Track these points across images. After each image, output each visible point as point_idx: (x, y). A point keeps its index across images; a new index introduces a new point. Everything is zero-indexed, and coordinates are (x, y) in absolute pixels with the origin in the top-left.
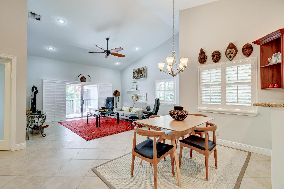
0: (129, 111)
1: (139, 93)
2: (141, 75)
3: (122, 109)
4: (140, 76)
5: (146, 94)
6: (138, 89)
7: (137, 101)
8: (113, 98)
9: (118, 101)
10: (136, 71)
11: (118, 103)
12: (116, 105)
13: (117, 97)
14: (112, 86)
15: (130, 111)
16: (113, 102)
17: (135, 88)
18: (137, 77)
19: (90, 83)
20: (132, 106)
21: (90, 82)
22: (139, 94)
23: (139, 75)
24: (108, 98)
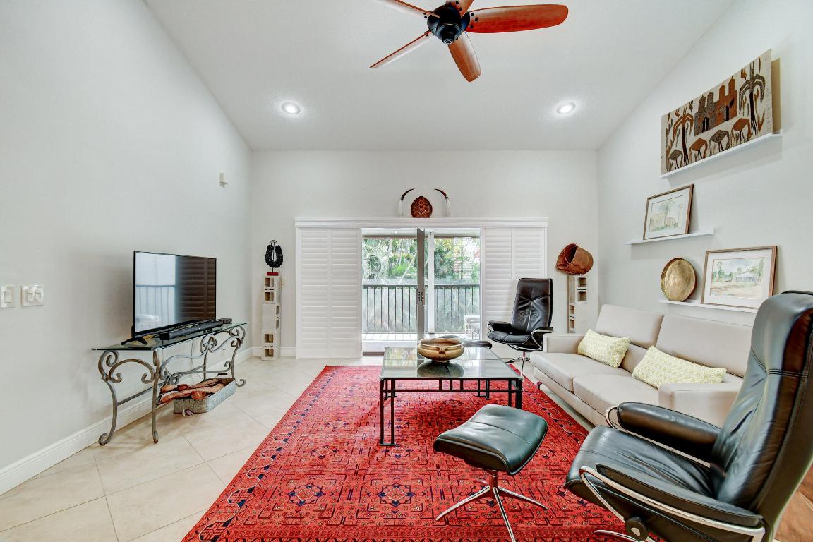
0: (621, 366)
1: (708, 253)
2: (727, 126)
3: (580, 347)
4: (718, 138)
5: (769, 255)
6: (702, 228)
7: (696, 303)
8: (549, 283)
9: (583, 295)
10: (684, 119)
11: (578, 305)
12: (570, 315)
13: (577, 277)
14: (545, 225)
15: (627, 364)
16: (547, 302)
17: (676, 225)
18: (694, 152)
19: (448, 219)
20: (645, 338)
21: (446, 215)
22: (711, 257)
23: (706, 136)
24: (523, 281)
